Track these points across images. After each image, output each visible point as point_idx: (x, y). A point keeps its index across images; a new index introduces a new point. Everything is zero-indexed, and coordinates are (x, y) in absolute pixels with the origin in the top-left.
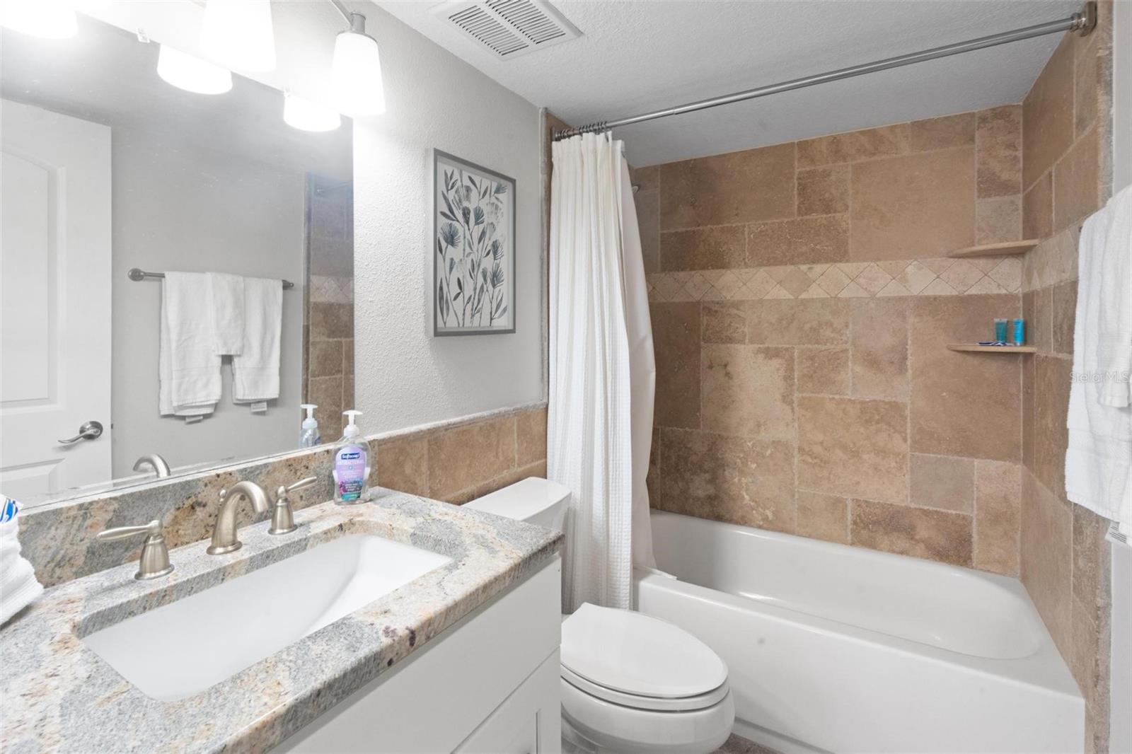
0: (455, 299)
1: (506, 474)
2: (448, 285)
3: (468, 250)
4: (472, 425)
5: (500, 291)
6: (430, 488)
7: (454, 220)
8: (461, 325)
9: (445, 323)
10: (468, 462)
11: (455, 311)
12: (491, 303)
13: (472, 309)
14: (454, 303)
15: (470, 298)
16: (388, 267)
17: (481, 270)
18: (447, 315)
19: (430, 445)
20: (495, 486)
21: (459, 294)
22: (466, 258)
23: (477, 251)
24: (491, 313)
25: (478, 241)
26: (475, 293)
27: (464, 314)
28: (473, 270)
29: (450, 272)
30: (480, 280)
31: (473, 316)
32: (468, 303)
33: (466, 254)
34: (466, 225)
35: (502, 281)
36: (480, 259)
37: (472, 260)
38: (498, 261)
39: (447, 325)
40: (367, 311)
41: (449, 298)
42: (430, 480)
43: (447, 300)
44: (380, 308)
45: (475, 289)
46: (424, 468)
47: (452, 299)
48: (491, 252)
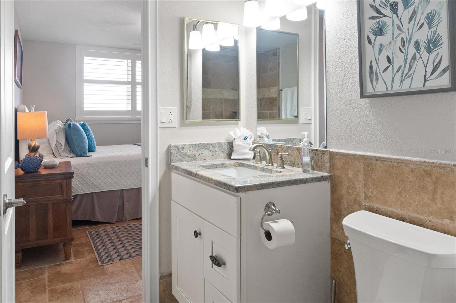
0: (384, 71)
1: (435, 220)
2: (377, 63)
3: (397, 32)
4: (403, 165)
5: (438, 54)
6: (364, 192)
7: (381, 17)
8: (389, 89)
9: (374, 90)
10: (398, 190)
11: (384, 80)
12: (426, 67)
13: (402, 76)
14: (383, 74)
15: (399, 68)
16: (342, 63)
17: (413, 42)
18: (377, 83)
19: (364, 165)
20: (430, 224)
21: (388, 67)
22: (395, 39)
23: (408, 29)
24: (425, 76)
25: (408, 22)
26: (405, 64)
27: (393, 81)
28: (403, 45)
29: (379, 55)
30: (412, 50)
31: (402, 81)
32: (397, 72)
33: (395, 36)
34: (395, 16)
35: (442, 44)
36: (411, 35)
37: (402, 38)
38: (434, 29)
39: (376, 90)
40: (332, 88)
41: (378, 72)
42: (364, 187)
43: (376, 74)
44: (339, 85)
45: (406, 60)
46: (361, 177)
47: (382, 71)
48: (425, 24)
